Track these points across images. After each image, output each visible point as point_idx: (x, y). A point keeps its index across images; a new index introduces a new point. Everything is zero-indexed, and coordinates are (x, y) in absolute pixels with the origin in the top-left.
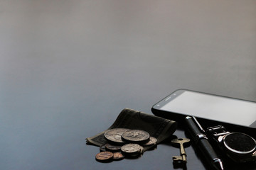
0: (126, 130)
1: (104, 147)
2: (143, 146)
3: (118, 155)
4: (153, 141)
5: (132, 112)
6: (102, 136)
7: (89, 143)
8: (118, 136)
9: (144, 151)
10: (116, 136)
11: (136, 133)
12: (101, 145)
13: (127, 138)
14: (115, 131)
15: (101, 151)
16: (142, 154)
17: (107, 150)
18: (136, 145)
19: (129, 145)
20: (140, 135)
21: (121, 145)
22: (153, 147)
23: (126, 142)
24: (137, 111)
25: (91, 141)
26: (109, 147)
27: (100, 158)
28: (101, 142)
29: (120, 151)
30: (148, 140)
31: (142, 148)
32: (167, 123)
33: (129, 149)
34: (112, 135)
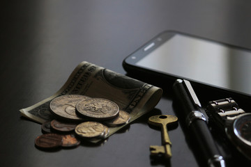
2: (109, 126)
3: (69, 140)
4: (124, 118)
6: (45, 106)
14: (65, 99)
16: (107, 139)
20: (105, 107)
22: (124, 128)
23: (83, 119)
24: (101, 68)
26: (57, 125)
29: (72, 133)
30: (118, 116)
32: (147, 90)
33: (87, 130)
34: (61, 106)
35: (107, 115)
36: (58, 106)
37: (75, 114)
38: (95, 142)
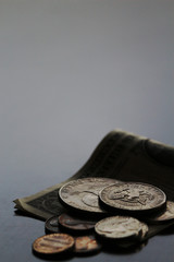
0: (111, 182)
1: (54, 222)
2: (149, 224)
3: (87, 243)
5: (130, 139)
6: (54, 195)
7: (20, 212)
8: (90, 196)
9: (149, 236)
10: (85, 197)
11: (134, 190)
12: (48, 216)
13: (112, 203)
14: (85, 184)
15: (48, 232)
16: (145, 242)
17: (63, 230)
18: (131, 219)
19: (114, 219)
20: (144, 195)
21: (96, 217)
23: (108, 211)
24: (143, 137)
25: (26, 207)
26: (67, 221)
27: (42, 250)
28: (50, 209)
29: (91, 233)
30: (163, 209)
31: (145, 228)
33: (115, 228)
34: (77, 193)
35: (147, 207)
36: (72, 194)
37: (97, 205)
38: (125, 246)
